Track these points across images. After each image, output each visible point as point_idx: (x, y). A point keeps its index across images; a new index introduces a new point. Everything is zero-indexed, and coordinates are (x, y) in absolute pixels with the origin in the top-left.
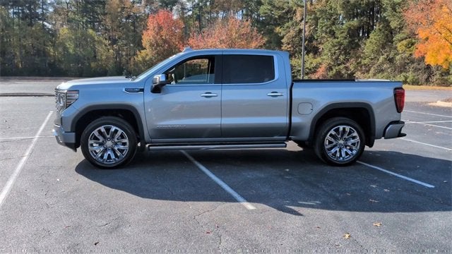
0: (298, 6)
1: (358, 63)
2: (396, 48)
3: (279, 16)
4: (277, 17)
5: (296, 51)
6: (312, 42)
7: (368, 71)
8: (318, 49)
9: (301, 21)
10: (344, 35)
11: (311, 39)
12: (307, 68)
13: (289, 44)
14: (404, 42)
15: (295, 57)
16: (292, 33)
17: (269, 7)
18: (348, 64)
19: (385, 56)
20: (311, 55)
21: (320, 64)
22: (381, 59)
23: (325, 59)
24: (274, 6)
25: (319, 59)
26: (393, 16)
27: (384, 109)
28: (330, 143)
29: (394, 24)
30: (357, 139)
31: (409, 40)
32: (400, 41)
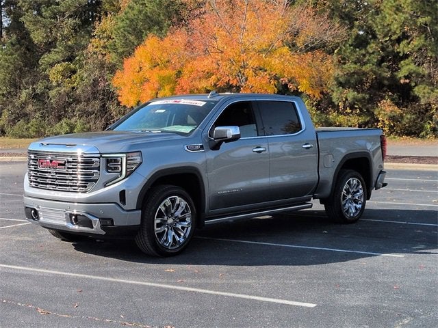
2: (46, 77)
14: (59, 67)
19: (30, 90)
26: (36, 23)
27: (376, 160)
28: (344, 199)
29: (38, 36)
30: (361, 191)
31: (65, 64)
32: (52, 65)
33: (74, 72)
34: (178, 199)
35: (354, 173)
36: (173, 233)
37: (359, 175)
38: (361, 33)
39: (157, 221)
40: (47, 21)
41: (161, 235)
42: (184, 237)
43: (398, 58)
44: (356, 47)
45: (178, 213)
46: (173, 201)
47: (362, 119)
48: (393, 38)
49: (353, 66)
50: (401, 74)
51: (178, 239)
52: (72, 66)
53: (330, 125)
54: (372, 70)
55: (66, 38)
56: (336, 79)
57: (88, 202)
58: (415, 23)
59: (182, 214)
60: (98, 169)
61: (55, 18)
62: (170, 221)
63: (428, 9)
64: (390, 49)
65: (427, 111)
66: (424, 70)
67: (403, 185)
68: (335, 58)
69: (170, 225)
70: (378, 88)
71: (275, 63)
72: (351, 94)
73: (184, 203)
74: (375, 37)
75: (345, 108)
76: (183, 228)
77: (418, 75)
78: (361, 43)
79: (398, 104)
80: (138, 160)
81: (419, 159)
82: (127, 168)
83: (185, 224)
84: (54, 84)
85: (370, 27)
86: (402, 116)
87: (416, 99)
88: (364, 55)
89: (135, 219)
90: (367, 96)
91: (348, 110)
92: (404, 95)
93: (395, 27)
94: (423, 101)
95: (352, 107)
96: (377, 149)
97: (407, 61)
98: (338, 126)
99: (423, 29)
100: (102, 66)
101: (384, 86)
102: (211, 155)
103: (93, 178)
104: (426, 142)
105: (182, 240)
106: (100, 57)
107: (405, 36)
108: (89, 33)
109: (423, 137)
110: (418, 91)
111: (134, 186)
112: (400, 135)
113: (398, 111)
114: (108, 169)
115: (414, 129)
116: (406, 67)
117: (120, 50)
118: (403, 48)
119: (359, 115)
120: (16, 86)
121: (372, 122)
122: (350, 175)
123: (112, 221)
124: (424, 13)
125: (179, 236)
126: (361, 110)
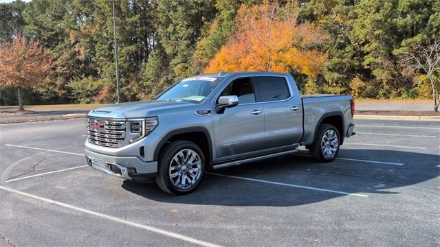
0: (71, 28)
1: (140, 85)
2: (173, 71)
3: (49, 38)
4: (46, 38)
5: (73, 74)
6: (88, 64)
7: (150, 92)
8: (97, 71)
9: (74, 44)
10: (123, 59)
11: (87, 62)
12: (89, 90)
13: (64, 66)
14: (179, 66)
15: (73, 79)
16: (66, 55)
17: (36, 28)
18: (129, 86)
19: (165, 78)
20: (90, 77)
21: (102, 86)
22: (162, 81)
23: (105, 82)
24: (41, 27)
25: (100, 82)
26: (167, 43)
27: (346, 116)
28: (323, 145)
29: (169, 50)
30: (336, 139)
31: (182, 64)
32: (176, 65)
33: (187, 68)
34: (190, 152)
35: (331, 126)
36: (186, 177)
37: (334, 128)
38: (342, 41)
39: (172, 168)
40: (173, 43)
41: (175, 179)
42: (196, 179)
43: (363, 54)
44: (338, 49)
45: (190, 162)
46: (185, 153)
47: (342, 89)
48: (360, 43)
49: (337, 59)
50: (365, 63)
51: (190, 181)
52: (186, 65)
53: (324, 93)
54: (348, 62)
55: (182, 51)
56: (328, 67)
57: (118, 155)
58: (373, 34)
59: (193, 162)
60: (125, 130)
61: (177, 40)
62: (184, 167)
63: (380, 26)
64: (359, 49)
65: (380, 83)
66: (379, 60)
67: (367, 130)
68: (327, 55)
69: (184, 170)
70: (352, 71)
71: (288, 57)
72: (336, 75)
73: (195, 154)
74: (349, 43)
75: (332, 83)
76: (195, 173)
77: (375, 63)
78: (342, 47)
79: (363, 80)
80: (155, 123)
81: (377, 112)
82: (145, 130)
83: (196, 169)
84: (177, 75)
85: (347, 37)
86: (365, 87)
87: (374, 77)
88: (343, 53)
89: (153, 168)
90: (345, 76)
91: (335, 84)
92: (367, 75)
93: (361, 36)
94: (378, 78)
95: (337, 83)
96: (348, 109)
97: (368, 56)
98: (328, 93)
99: (377, 38)
100: (200, 64)
101: (355, 70)
102: (217, 117)
103: (121, 137)
104: (380, 101)
105: (193, 182)
106: (200, 60)
107: (367, 42)
108: (194, 47)
109: (378, 98)
110: (375, 72)
111: (151, 143)
112: (364, 97)
113: (364, 84)
114: (132, 130)
115: (372, 94)
116: (368, 60)
117: (210, 56)
118: (366, 48)
119: (341, 87)
120: (158, 76)
121: (348, 91)
122: (327, 128)
123: (135, 170)
124: (378, 28)
125: (191, 179)
126: (342, 84)
